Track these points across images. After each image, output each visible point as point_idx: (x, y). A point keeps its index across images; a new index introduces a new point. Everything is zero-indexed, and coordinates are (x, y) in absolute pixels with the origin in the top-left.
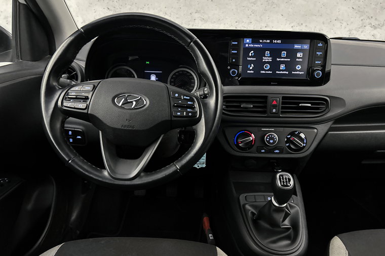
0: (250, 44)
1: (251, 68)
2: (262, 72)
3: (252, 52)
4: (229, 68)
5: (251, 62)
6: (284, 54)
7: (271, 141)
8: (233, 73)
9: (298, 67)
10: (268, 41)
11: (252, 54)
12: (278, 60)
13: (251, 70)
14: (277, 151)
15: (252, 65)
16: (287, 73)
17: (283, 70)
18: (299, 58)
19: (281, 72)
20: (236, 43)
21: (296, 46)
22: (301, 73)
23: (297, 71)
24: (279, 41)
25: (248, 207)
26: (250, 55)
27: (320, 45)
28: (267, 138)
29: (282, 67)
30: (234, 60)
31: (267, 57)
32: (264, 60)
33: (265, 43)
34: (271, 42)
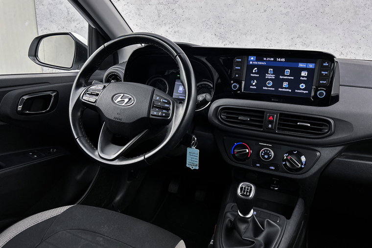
0: (254, 61)
1: (254, 84)
2: (264, 88)
3: (256, 69)
4: (232, 82)
5: (254, 78)
6: (287, 72)
7: (266, 157)
8: (235, 87)
9: (302, 86)
10: (272, 59)
11: (255, 70)
12: (281, 77)
13: (253, 86)
14: (272, 168)
15: (255, 81)
16: (290, 91)
17: (285, 88)
18: (303, 77)
19: (284, 90)
20: (240, 60)
21: (301, 65)
22: (305, 92)
23: (301, 89)
24: (283, 60)
25: (229, 215)
26: (254, 71)
27: (326, 64)
28: (262, 153)
29: (285, 84)
30: (237, 76)
31: (269, 74)
32: (266, 77)
33: (269, 61)
34: (275, 60)
